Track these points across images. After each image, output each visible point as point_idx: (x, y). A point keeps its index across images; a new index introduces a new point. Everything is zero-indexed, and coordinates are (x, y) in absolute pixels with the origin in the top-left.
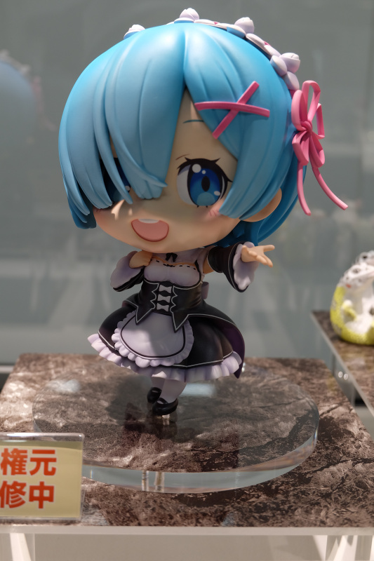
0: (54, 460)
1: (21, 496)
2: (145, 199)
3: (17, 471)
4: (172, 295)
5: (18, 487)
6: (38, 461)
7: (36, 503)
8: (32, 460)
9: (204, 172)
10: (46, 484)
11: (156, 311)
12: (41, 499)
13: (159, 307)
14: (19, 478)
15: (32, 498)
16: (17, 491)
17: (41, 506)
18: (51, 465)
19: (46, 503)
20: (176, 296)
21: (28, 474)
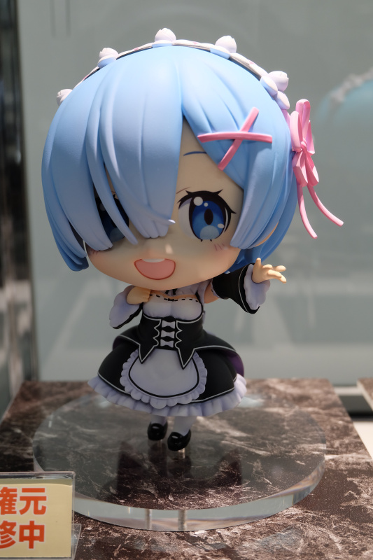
0: (44, 498)
1: (11, 536)
2: (150, 238)
3: (7, 510)
4: (176, 330)
5: (8, 527)
6: (28, 500)
7: (27, 543)
8: (22, 498)
9: (206, 205)
10: (36, 524)
11: (159, 347)
12: (31, 539)
13: (163, 343)
14: (9, 518)
15: (22, 538)
16: (6, 531)
17: (31, 546)
18: (41, 504)
19: (36, 543)
20: (181, 331)
21: (18, 513)
